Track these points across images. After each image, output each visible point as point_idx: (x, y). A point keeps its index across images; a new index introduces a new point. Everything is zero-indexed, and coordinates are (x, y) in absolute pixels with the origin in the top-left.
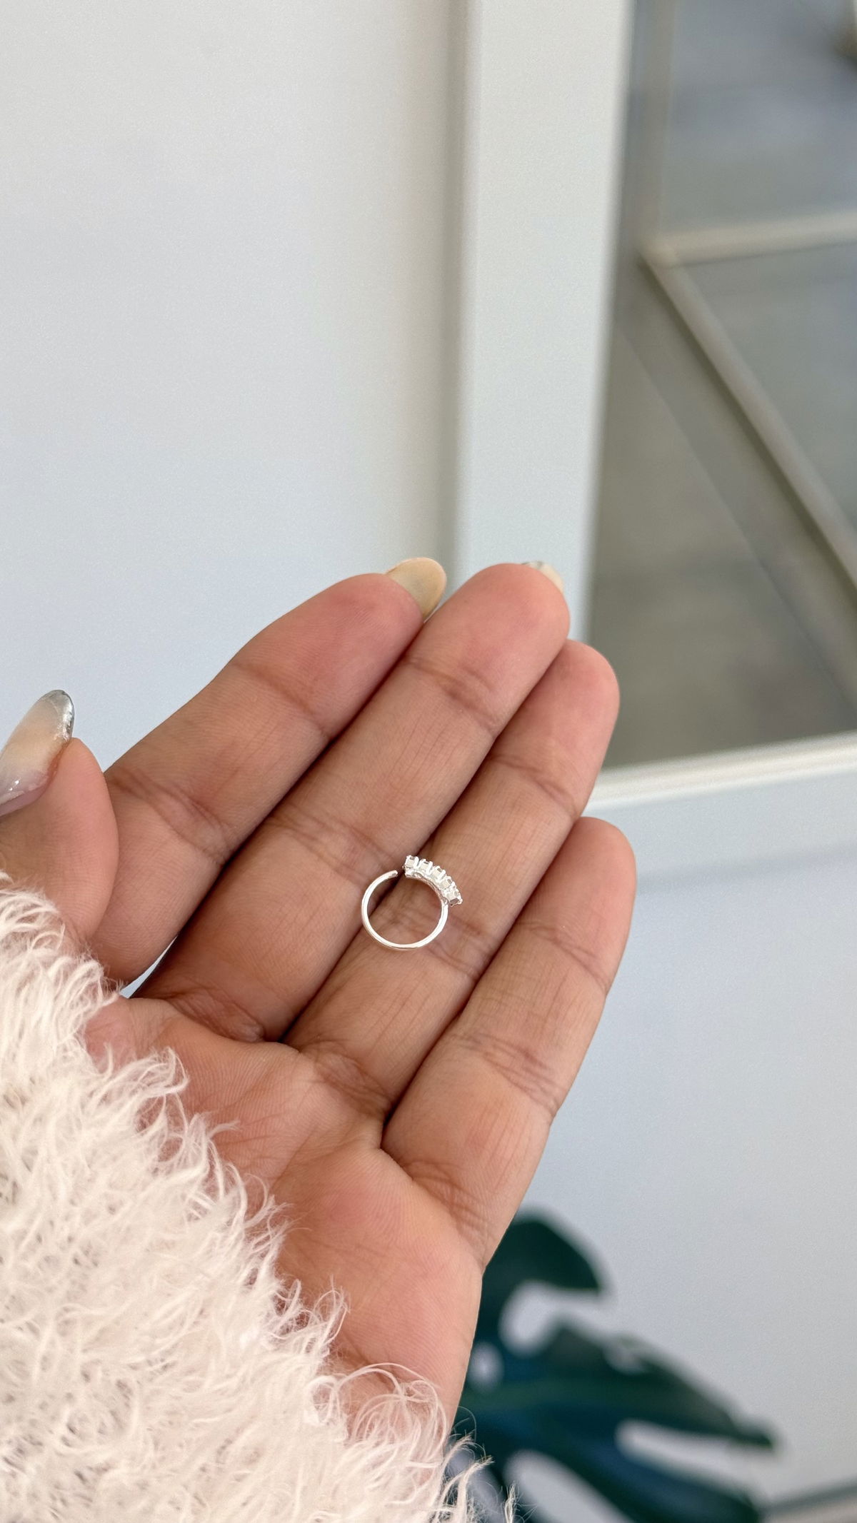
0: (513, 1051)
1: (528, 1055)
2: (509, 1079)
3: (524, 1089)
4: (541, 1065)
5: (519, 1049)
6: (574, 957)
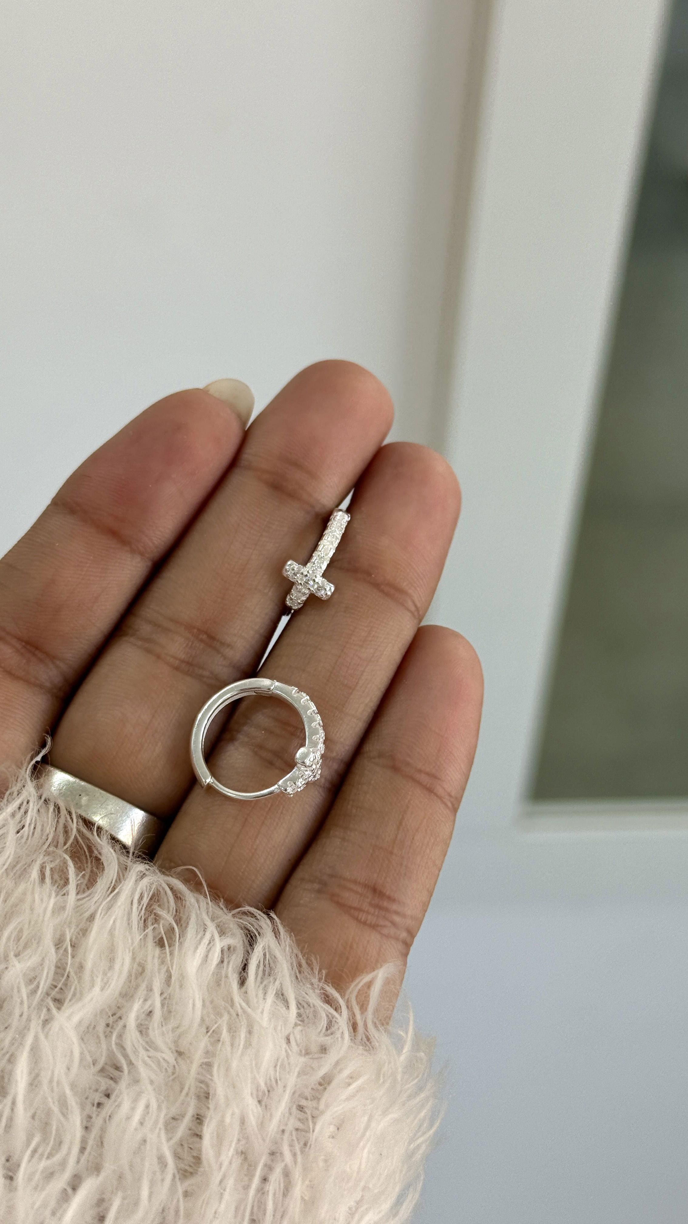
0: (359, 889)
1: (376, 891)
2: (357, 919)
3: (373, 926)
4: (389, 898)
5: (366, 886)
6: (414, 780)
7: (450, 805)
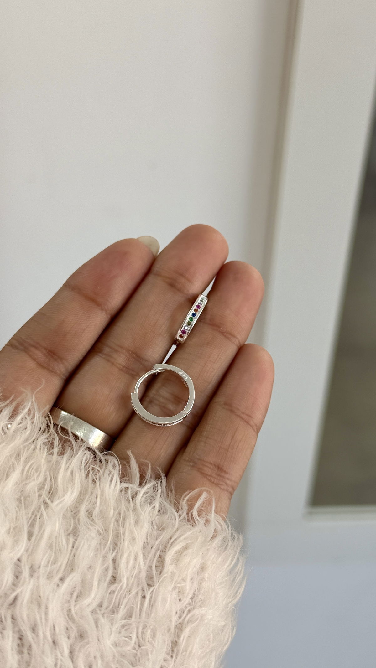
3: (217, 485)
4: (225, 472)
6: (240, 417)
7: (256, 430)
